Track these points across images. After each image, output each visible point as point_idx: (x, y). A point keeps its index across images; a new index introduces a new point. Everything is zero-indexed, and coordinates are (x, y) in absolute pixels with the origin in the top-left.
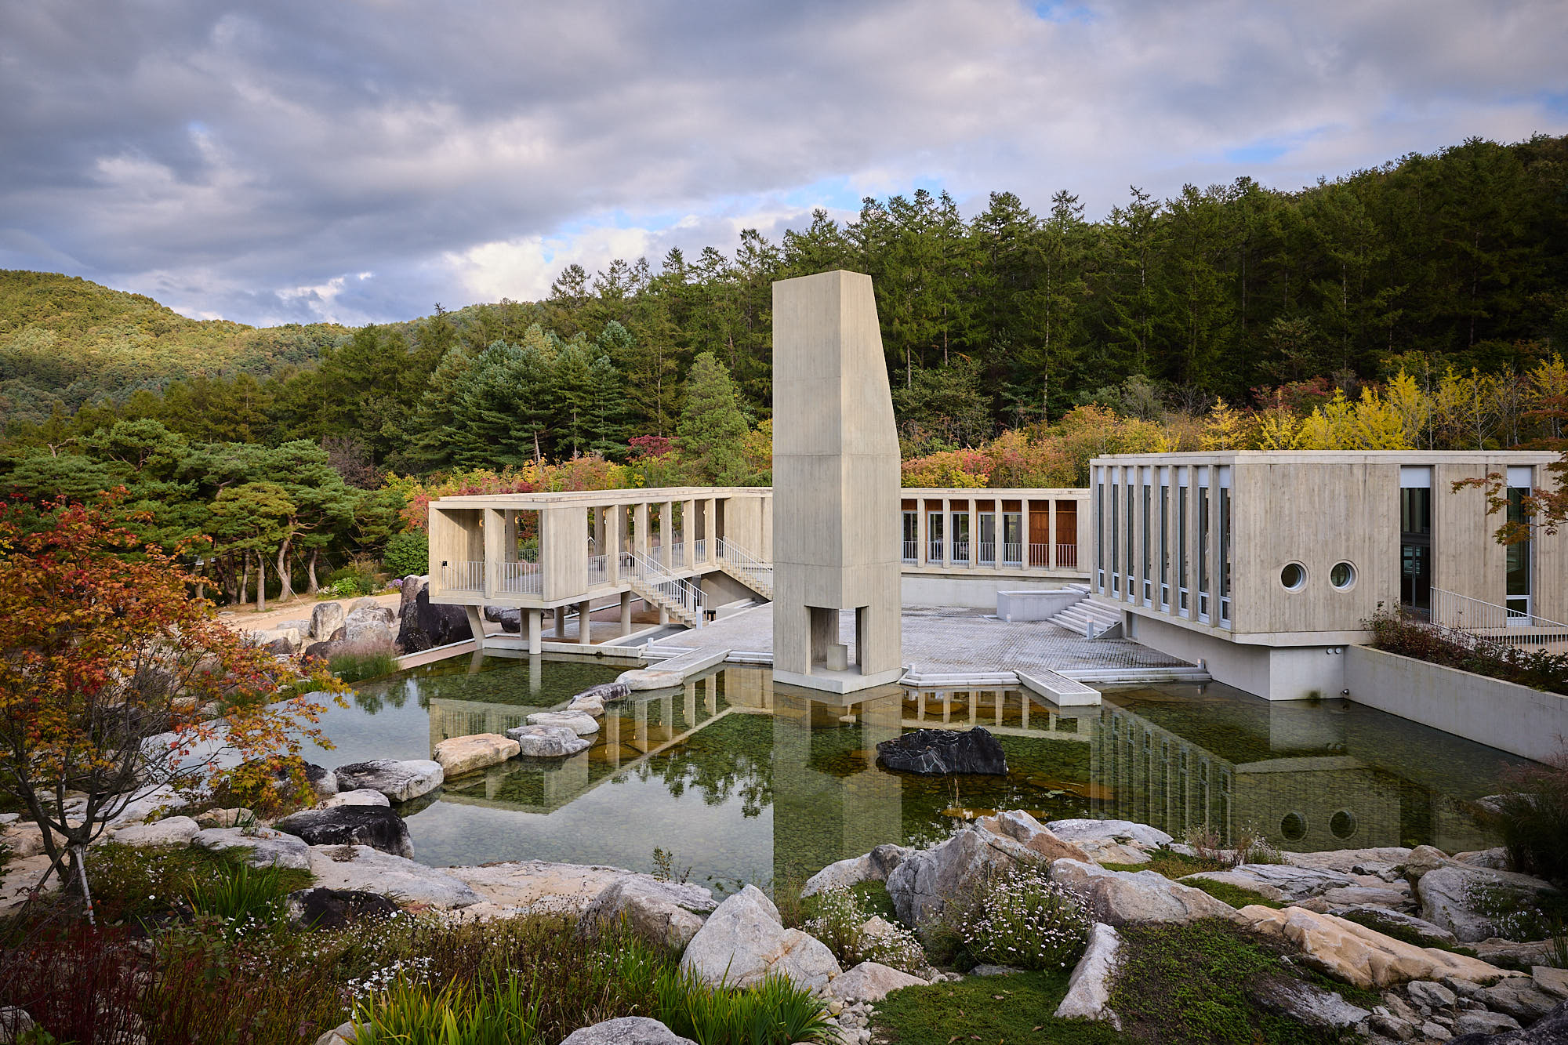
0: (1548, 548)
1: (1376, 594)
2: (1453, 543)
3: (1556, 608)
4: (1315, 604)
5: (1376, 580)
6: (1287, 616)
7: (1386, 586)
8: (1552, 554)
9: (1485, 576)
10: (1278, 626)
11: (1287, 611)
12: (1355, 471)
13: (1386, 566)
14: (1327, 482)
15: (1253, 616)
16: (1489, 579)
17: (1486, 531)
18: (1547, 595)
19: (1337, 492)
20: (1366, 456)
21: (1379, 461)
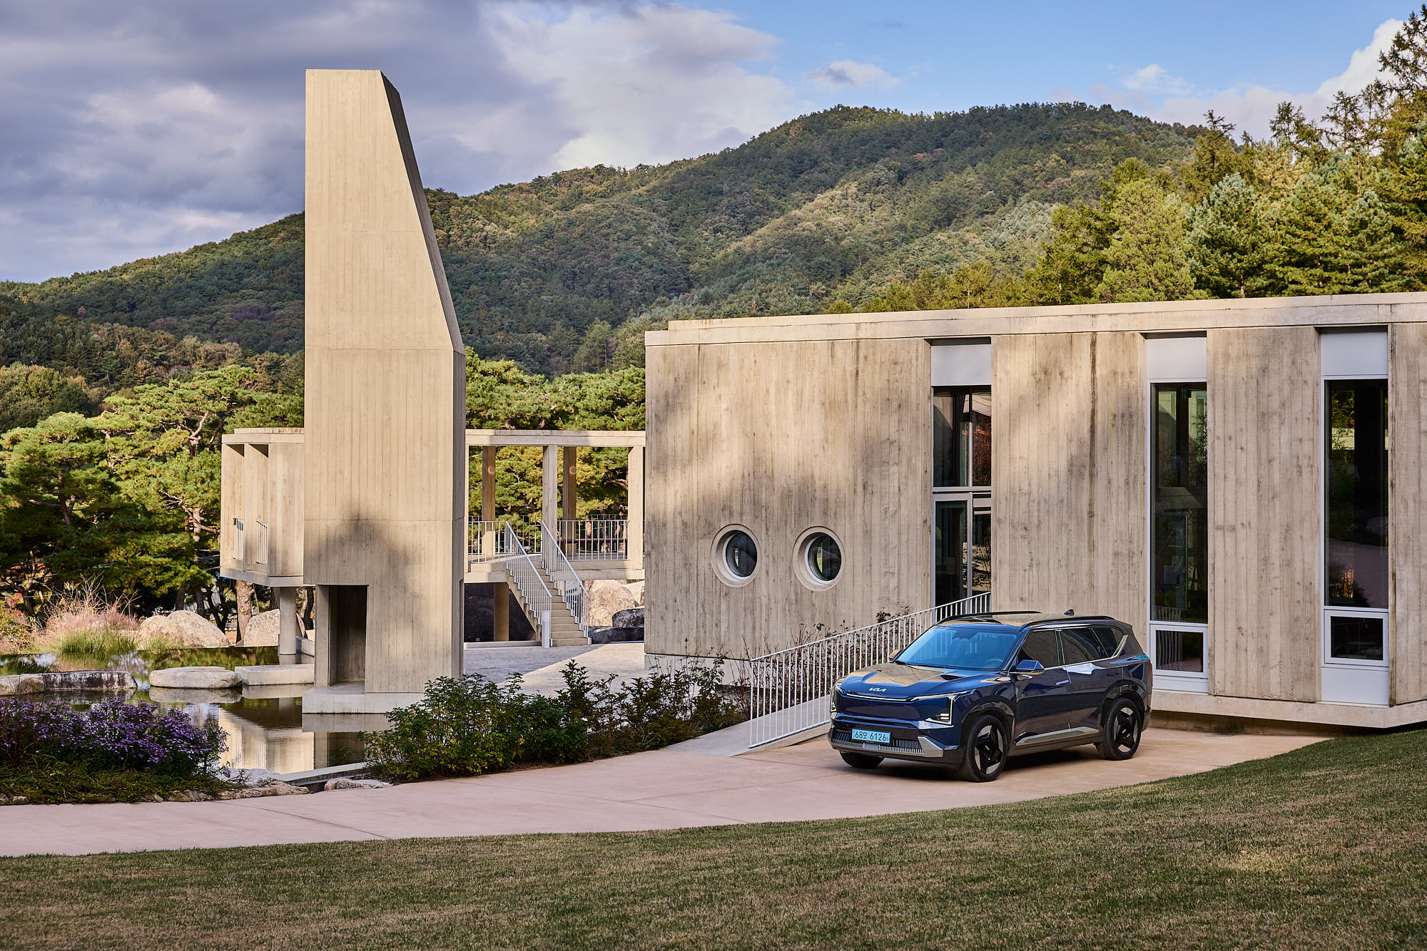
0: (1231, 519)
1: (875, 598)
2: (1024, 501)
3: (1252, 656)
4: (769, 609)
5: (875, 568)
6: (723, 626)
7: (893, 583)
8: (1241, 532)
9: (1091, 574)
10: (708, 647)
11: (724, 618)
12: (839, 352)
13: (894, 541)
14: (791, 376)
15: (670, 621)
16: (1101, 581)
17: (1092, 476)
18: (1231, 624)
19: (807, 395)
20: (858, 325)
21: (882, 332)
